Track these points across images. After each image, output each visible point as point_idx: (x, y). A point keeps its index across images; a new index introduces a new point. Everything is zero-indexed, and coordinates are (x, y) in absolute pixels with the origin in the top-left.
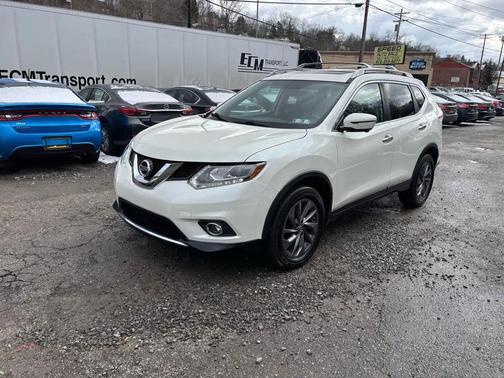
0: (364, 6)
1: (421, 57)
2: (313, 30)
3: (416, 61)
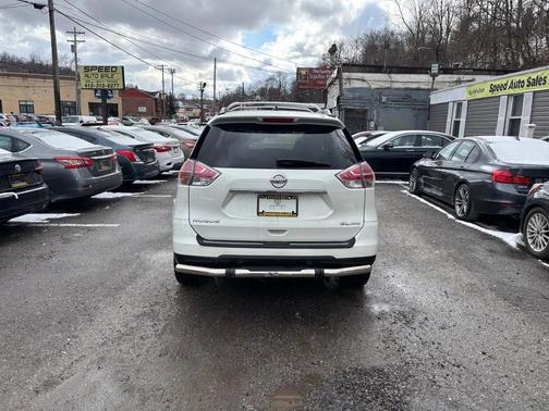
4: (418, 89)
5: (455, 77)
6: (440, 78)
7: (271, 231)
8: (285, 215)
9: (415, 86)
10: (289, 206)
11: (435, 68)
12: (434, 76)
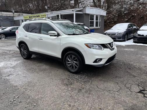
4: (10, 16)
5: (18, 14)
6: (15, 14)
9: (9, 15)
11: (13, 11)
12: (13, 13)
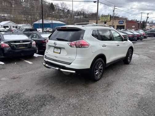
0: (97, 2)
1: (122, 20)
2: (91, 13)
3: (121, 21)
7: (55, 57)
8: (58, 53)
10: (59, 51)
